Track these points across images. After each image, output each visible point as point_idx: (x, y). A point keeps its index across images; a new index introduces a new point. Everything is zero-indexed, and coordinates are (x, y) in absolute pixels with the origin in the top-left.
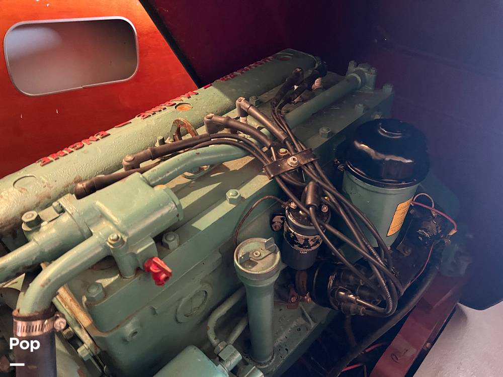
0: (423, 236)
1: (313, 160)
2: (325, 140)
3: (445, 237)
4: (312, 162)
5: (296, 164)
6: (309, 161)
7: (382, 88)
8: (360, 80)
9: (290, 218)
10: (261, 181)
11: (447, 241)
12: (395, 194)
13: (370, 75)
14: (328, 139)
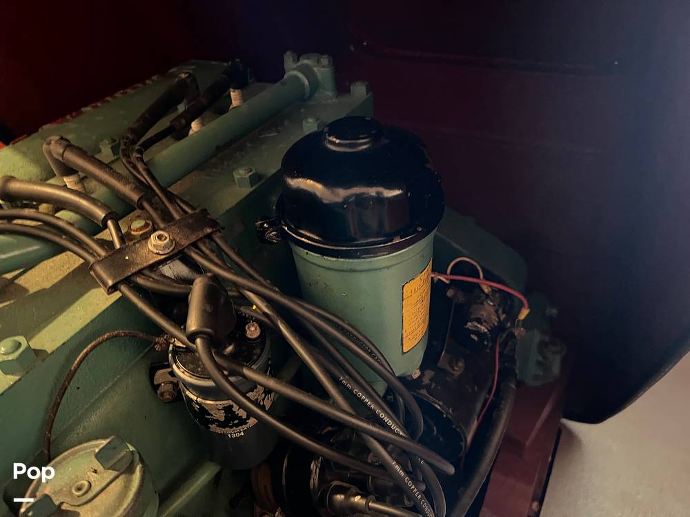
0: (478, 333)
1: (209, 230)
2: (247, 190)
3: (513, 325)
4: (209, 236)
5: (165, 247)
6: (201, 235)
7: (349, 91)
8: (306, 82)
9: (180, 371)
10: (97, 301)
11: (519, 332)
12: (388, 267)
13: (322, 69)
14: (252, 189)
